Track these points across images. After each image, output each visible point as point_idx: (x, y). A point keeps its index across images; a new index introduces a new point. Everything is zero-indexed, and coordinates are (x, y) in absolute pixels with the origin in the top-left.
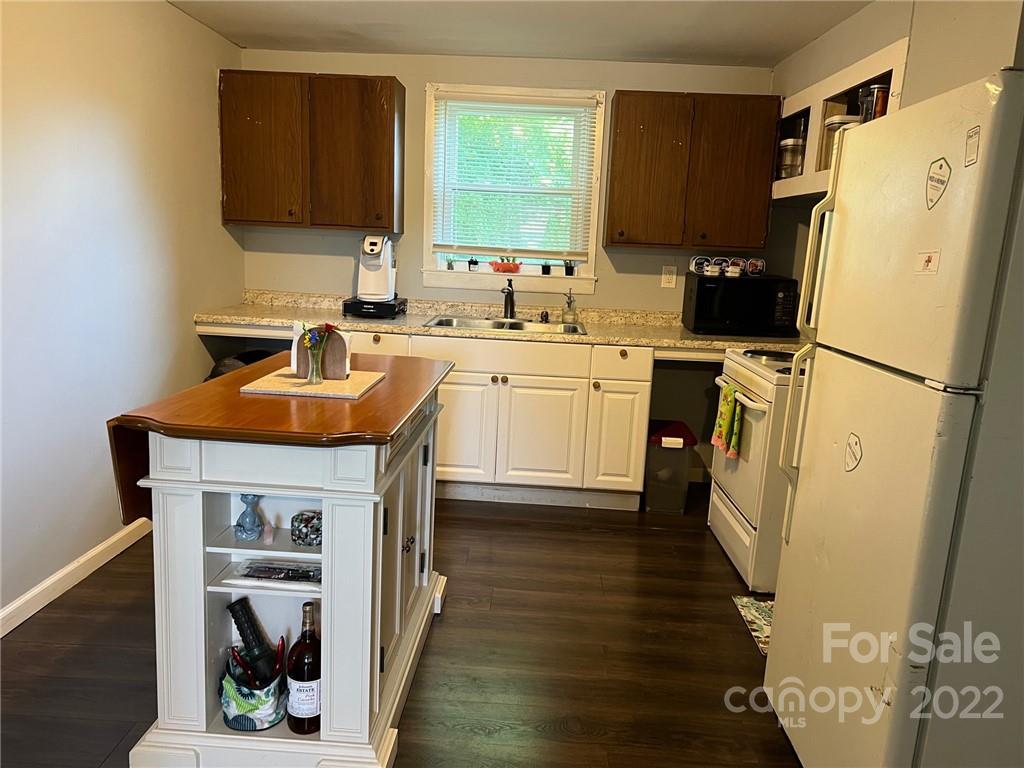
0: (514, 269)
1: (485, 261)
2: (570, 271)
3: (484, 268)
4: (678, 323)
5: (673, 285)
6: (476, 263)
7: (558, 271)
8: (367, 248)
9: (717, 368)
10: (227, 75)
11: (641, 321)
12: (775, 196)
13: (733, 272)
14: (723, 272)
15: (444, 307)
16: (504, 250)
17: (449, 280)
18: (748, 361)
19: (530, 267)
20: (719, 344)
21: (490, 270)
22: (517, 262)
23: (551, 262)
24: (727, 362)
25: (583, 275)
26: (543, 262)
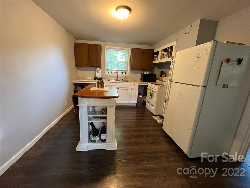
0: (118, 73)
1: (114, 72)
2: (125, 73)
3: (113, 73)
4: (140, 80)
5: (139, 75)
6: (112, 72)
7: (124, 73)
8: (98, 70)
9: (147, 86)
10: (75, 44)
11: (135, 80)
12: (153, 63)
13: (148, 73)
14: (146, 73)
15: (108, 78)
16: (116, 70)
17: (109, 75)
18: (151, 85)
19: (120, 73)
20: (147, 83)
21: (114, 73)
22: (118, 72)
23: (123, 72)
24: (148, 85)
25: (127, 74)
26: (122, 72)
